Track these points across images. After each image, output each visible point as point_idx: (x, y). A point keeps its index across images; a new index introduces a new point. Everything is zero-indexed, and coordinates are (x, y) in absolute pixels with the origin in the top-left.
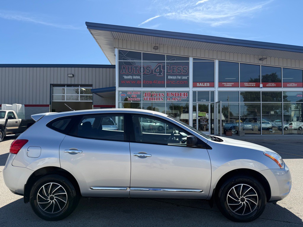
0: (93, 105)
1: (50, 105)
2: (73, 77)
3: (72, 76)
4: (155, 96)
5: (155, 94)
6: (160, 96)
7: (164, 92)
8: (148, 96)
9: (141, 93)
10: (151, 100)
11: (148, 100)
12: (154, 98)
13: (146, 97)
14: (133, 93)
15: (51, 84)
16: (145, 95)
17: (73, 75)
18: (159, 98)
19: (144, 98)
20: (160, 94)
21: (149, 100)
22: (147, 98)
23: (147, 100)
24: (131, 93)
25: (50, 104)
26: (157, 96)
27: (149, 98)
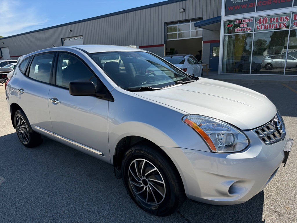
0: (203, 41)
1: (164, 45)
2: (184, 11)
3: (182, 10)
4: (274, 22)
5: (274, 19)
6: (281, 20)
7: (289, 14)
8: (264, 23)
9: (254, 19)
10: (267, 28)
11: (263, 28)
12: (273, 25)
13: (260, 25)
14: (243, 21)
15: (165, 23)
16: (259, 22)
17: (184, 9)
18: (280, 24)
19: (257, 26)
20: (281, 18)
21: (265, 28)
22: (262, 26)
23: (261, 28)
24: (240, 21)
25: (165, 43)
26: (277, 21)
27: (265, 26)
